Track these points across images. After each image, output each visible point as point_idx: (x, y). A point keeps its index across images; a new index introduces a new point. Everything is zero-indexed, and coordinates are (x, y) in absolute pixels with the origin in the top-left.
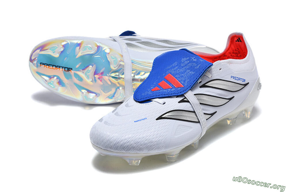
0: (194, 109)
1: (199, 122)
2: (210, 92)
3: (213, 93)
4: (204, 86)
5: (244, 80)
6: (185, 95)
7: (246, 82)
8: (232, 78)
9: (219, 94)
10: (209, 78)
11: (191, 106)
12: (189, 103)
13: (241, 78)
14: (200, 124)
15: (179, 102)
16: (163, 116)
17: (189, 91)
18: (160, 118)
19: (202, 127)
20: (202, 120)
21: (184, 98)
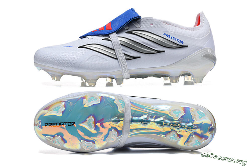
0: (114, 47)
1: (117, 59)
2: (135, 38)
3: (138, 40)
4: (130, 33)
5: (182, 42)
6: (110, 35)
7: (184, 44)
8: (166, 35)
9: (145, 43)
10: (137, 28)
11: (112, 44)
12: (110, 42)
13: (177, 38)
14: (118, 61)
15: (103, 40)
16: (84, 46)
17: (114, 33)
18: (82, 47)
19: (119, 65)
20: (120, 57)
21: (109, 37)
